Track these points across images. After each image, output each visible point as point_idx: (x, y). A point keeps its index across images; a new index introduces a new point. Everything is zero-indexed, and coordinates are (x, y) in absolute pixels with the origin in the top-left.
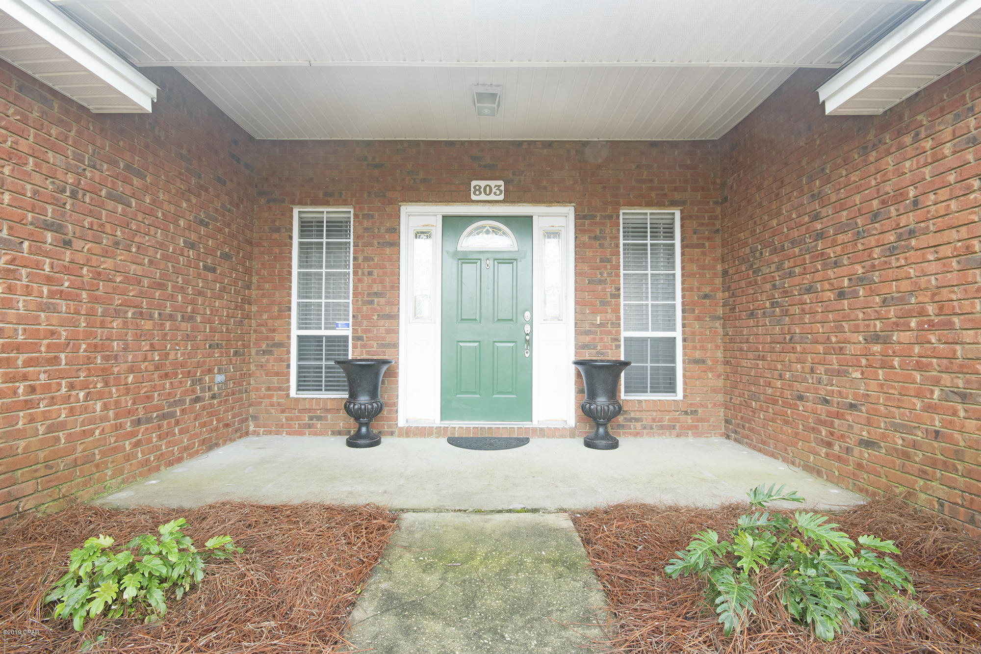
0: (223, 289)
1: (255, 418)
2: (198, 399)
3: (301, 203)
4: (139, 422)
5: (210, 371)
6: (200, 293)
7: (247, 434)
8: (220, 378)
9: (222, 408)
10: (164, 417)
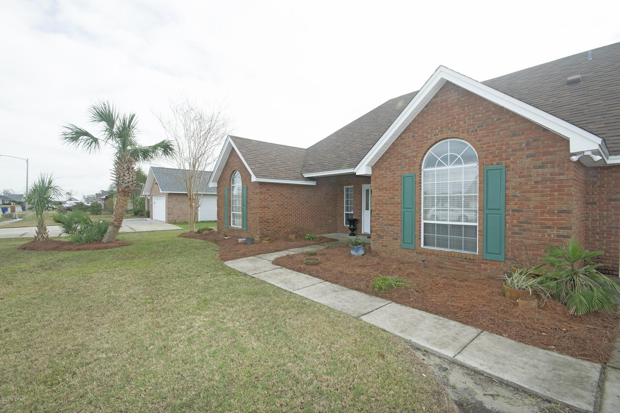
0: (331, 205)
1: (338, 229)
2: (326, 224)
3: (345, 186)
4: (317, 227)
5: (329, 220)
6: (326, 206)
7: (337, 232)
8: (330, 221)
9: (331, 227)
10: (321, 226)
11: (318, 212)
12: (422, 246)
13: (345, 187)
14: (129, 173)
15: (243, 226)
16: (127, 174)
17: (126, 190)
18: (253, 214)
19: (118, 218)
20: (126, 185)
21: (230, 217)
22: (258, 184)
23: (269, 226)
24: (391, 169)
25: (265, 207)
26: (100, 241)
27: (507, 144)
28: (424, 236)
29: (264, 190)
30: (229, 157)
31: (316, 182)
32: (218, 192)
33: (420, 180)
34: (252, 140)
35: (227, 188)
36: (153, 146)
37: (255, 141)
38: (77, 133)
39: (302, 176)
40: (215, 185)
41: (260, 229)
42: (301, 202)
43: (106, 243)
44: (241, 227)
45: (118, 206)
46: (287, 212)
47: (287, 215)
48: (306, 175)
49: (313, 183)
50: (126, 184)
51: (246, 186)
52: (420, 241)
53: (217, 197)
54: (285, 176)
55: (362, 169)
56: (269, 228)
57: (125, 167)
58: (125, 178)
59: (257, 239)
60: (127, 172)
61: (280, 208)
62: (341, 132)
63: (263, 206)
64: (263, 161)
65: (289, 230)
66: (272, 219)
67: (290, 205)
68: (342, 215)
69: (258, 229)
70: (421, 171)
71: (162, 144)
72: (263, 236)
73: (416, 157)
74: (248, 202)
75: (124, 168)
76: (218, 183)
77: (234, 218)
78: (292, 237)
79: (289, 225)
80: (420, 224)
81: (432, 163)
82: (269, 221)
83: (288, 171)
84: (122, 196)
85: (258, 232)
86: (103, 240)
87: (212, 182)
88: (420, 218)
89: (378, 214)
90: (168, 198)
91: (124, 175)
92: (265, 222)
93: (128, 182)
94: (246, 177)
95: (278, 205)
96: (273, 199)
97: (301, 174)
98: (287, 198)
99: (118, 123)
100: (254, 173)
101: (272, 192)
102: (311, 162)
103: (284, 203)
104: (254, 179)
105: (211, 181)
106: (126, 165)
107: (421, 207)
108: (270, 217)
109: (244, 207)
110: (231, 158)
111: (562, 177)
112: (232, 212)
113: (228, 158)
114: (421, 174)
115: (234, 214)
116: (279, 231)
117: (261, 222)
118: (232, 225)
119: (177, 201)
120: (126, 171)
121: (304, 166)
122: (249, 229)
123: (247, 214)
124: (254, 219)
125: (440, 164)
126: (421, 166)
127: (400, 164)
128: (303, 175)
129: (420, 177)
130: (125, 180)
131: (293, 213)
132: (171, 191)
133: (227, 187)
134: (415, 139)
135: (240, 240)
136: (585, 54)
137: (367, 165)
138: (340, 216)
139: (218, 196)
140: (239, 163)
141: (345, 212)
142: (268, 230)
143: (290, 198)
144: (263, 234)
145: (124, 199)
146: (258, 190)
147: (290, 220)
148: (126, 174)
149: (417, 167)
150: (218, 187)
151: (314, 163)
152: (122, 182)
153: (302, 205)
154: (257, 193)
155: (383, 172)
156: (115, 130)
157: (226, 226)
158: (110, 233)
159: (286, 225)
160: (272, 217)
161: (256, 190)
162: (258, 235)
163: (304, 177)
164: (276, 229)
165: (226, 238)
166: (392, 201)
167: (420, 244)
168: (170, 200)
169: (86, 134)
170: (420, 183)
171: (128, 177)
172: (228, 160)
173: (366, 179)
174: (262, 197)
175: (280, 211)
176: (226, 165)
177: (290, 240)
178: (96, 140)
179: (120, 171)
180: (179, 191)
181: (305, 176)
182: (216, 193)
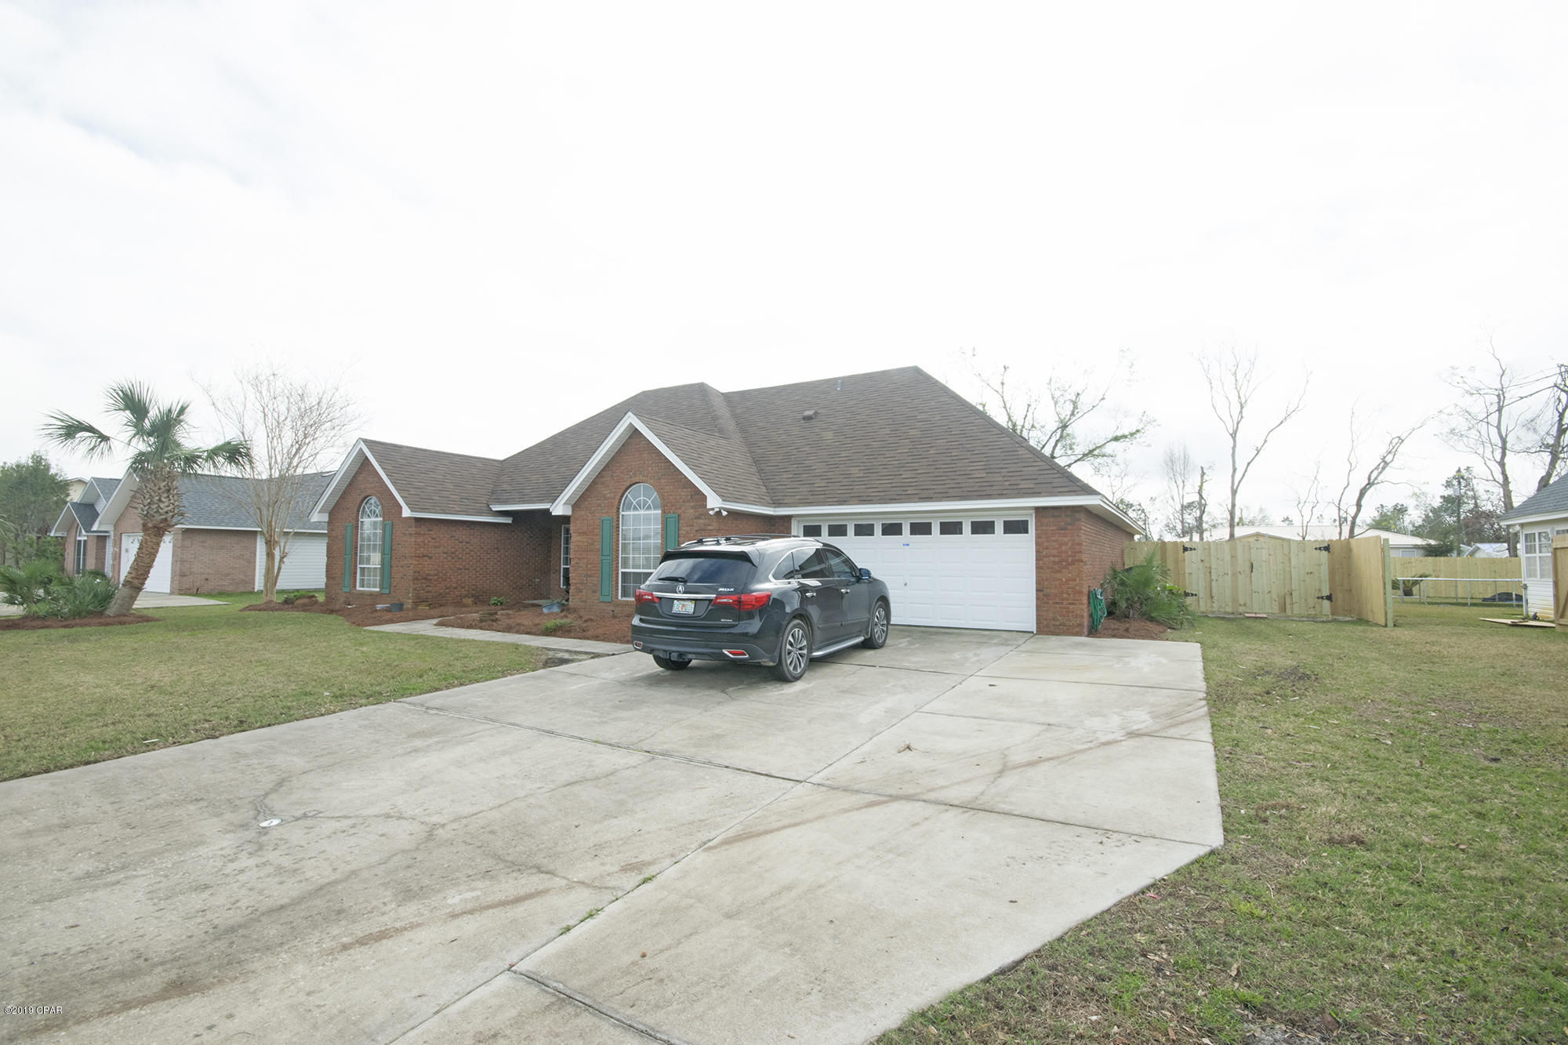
11: (515, 566)
12: (620, 598)
13: (563, 526)
14: (168, 497)
15: (381, 587)
16: (165, 498)
17: (161, 525)
18: (402, 567)
19: (142, 574)
20: (162, 517)
21: (355, 573)
22: (413, 521)
23: (429, 586)
24: (591, 509)
25: (424, 556)
26: (101, 614)
27: (680, 495)
28: (622, 587)
29: (423, 529)
30: (358, 473)
31: (511, 519)
32: (331, 530)
33: (618, 524)
34: (401, 447)
35: (350, 524)
36: (211, 450)
37: (407, 447)
38: (69, 427)
39: (487, 508)
40: (325, 518)
41: (414, 589)
42: (486, 549)
43: (114, 617)
44: (378, 590)
45: (142, 553)
46: (461, 564)
47: (461, 569)
48: (496, 508)
49: (508, 520)
50: (161, 515)
51: (390, 522)
52: (617, 593)
53: (327, 538)
54: (458, 509)
55: (559, 509)
56: (430, 589)
57: (162, 487)
58: (162, 505)
59: (408, 604)
60: (166, 495)
61: (449, 558)
62: (561, 438)
63: (421, 555)
64: (422, 484)
65: (464, 592)
66: (436, 575)
67: (467, 553)
68: (557, 571)
69: (411, 589)
70: (619, 515)
71: (228, 447)
72: (419, 601)
73: (614, 499)
74: (393, 548)
75: (159, 489)
76: (331, 514)
77: (362, 574)
78: (469, 601)
79: (463, 585)
80: (618, 573)
81: (629, 507)
82: (430, 578)
83: (466, 500)
84: (152, 536)
85: (411, 595)
86: (108, 612)
87: (319, 512)
88: (618, 567)
89: (577, 563)
90: (182, 540)
91: (160, 500)
92: (425, 579)
93: (167, 513)
94: (391, 509)
95: (446, 553)
96: (437, 544)
97: (486, 505)
98: (462, 542)
99: (153, 413)
100: (407, 504)
101: (435, 534)
102: (505, 486)
103: (457, 551)
104: (406, 513)
105: (318, 510)
106: (164, 483)
107: (618, 554)
108: (432, 572)
109: (386, 556)
110: (360, 473)
111: (710, 528)
112: (359, 566)
113: (356, 474)
114: (619, 518)
115: (363, 569)
116: (447, 594)
117: (417, 579)
118: (358, 588)
119: (204, 547)
120: (163, 493)
121: (493, 492)
122: (395, 592)
123: (391, 567)
124: (405, 575)
125: (635, 509)
126: (619, 509)
127: (599, 505)
128: (491, 506)
129: (618, 521)
130: (162, 509)
131: (472, 567)
132: (190, 524)
133: (350, 522)
134: (613, 479)
135: (379, 607)
136: (835, 380)
137: (564, 504)
138: (554, 573)
139: (329, 537)
140: (378, 484)
141: (562, 566)
142: (428, 592)
143: (467, 543)
144: (418, 599)
145: (154, 541)
146: (413, 530)
147: (467, 577)
148: (163, 499)
149: (615, 510)
150: (330, 522)
151: (510, 488)
152: (156, 512)
153: (488, 553)
154: (411, 535)
155: (583, 513)
156: (147, 424)
157: (347, 590)
158: (123, 600)
159: (459, 585)
160: (435, 572)
161: (410, 529)
162: (409, 599)
163: (491, 510)
164: (441, 591)
165: (349, 607)
166: (592, 547)
167: (617, 595)
168: (188, 543)
169: (90, 429)
170: (618, 527)
171: (167, 504)
172: (354, 477)
173: (566, 519)
174: (420, 540)
175: (450, 563)
176: (350, 484)
177: (465, 606)
178: (105, 438)
179: (153, 493)
180: (211, 525)
181: (494, 509)
182: (326, 532)
